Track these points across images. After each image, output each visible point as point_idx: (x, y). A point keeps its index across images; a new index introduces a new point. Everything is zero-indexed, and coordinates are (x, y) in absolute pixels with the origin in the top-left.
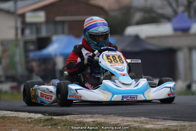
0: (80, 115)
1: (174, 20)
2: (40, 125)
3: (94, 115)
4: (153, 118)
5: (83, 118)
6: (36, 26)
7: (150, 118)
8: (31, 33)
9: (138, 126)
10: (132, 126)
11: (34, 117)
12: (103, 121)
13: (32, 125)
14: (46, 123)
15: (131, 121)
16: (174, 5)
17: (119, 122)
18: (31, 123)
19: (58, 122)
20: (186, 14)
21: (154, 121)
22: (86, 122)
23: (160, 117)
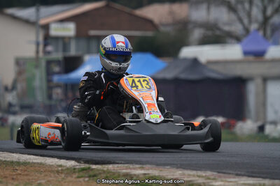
0: (126, 165)
1: (245, 40)
2: (74, 176)
3: (144, 166)
4: (224, 173)
5: (131, 169)
6: (63, 41)
7: (219, 172)
8: (57, 50)
9: (204, 183)
10: (195, 182)
11: (65, 164)
12: (157, 174)
13: (63, 176)
14: (81, 174)
15: (194, 176)
16: (246, 21)
18: (62, 173)
19: (97, 172)
20: (261, 33)
21: (225, 177)
22: (135, 175)
23: (231, 172)
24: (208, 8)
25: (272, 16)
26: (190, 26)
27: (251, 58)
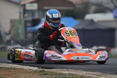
4: (105, 73)
6: (32, 12)
7: (103, 73)
8: (29, 16)
9: (96, 77)
11: (33, 69)
12: (74, 74)
14: (40, 73)
15: (91, 74)
16: (115, 2)
17: (84, 74)
21: (105, 75)
23: (108, 72)
26: (90, 5)
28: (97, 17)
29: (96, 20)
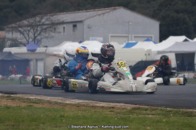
1: (28, 46)
16: (27, 38)
20: (33, 42)
24: (12, 33)
25: (37, 36)
26: (6, 40)
27: (30, 52)
28: (14, 50)
29: (13, 52)
